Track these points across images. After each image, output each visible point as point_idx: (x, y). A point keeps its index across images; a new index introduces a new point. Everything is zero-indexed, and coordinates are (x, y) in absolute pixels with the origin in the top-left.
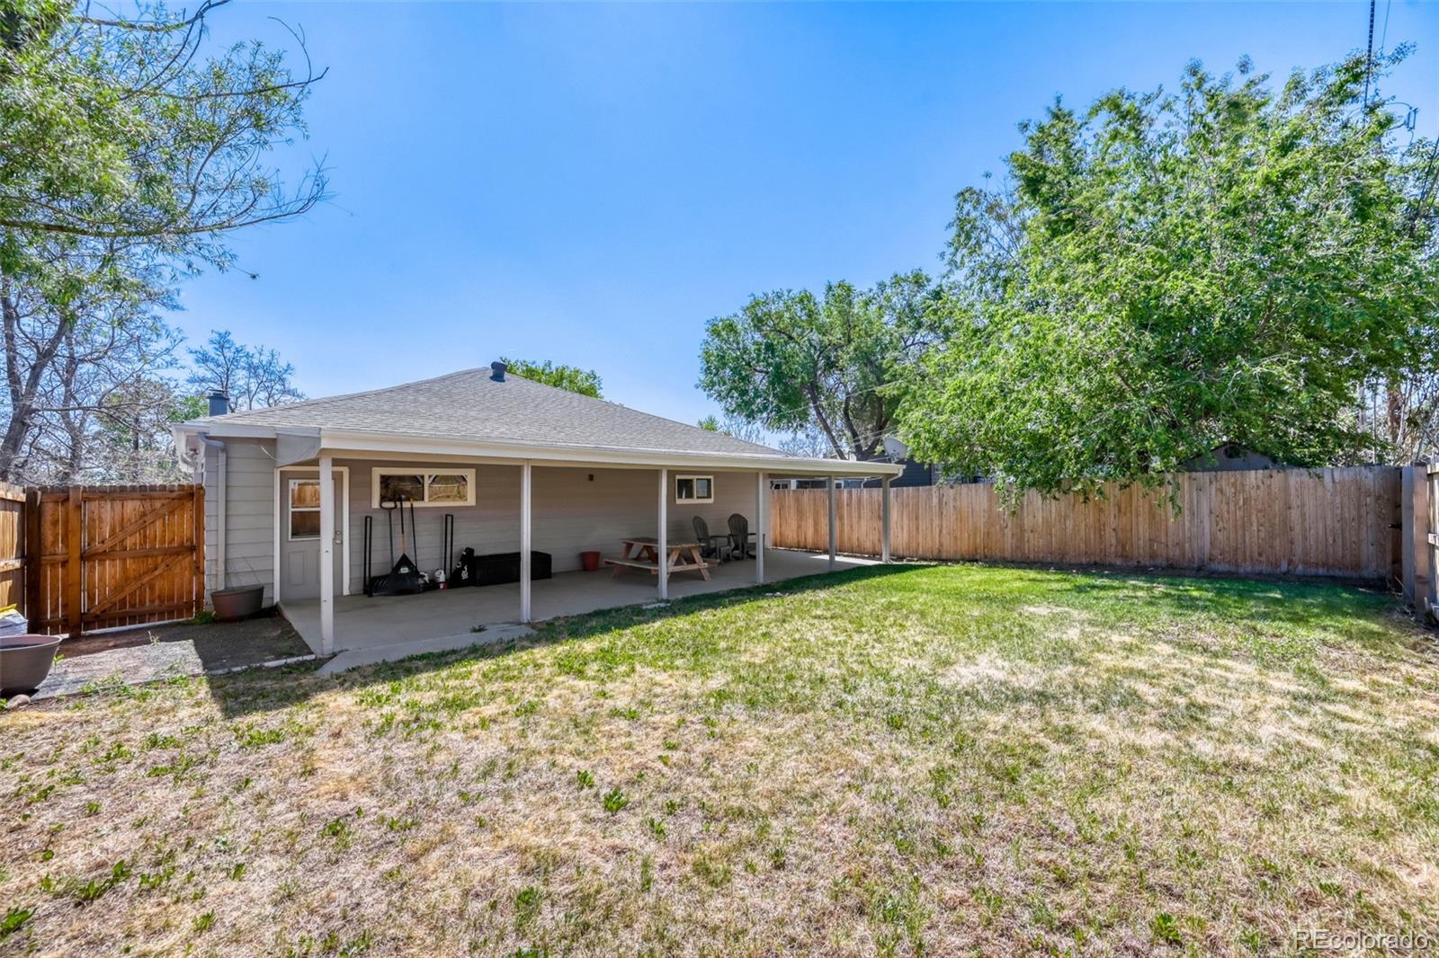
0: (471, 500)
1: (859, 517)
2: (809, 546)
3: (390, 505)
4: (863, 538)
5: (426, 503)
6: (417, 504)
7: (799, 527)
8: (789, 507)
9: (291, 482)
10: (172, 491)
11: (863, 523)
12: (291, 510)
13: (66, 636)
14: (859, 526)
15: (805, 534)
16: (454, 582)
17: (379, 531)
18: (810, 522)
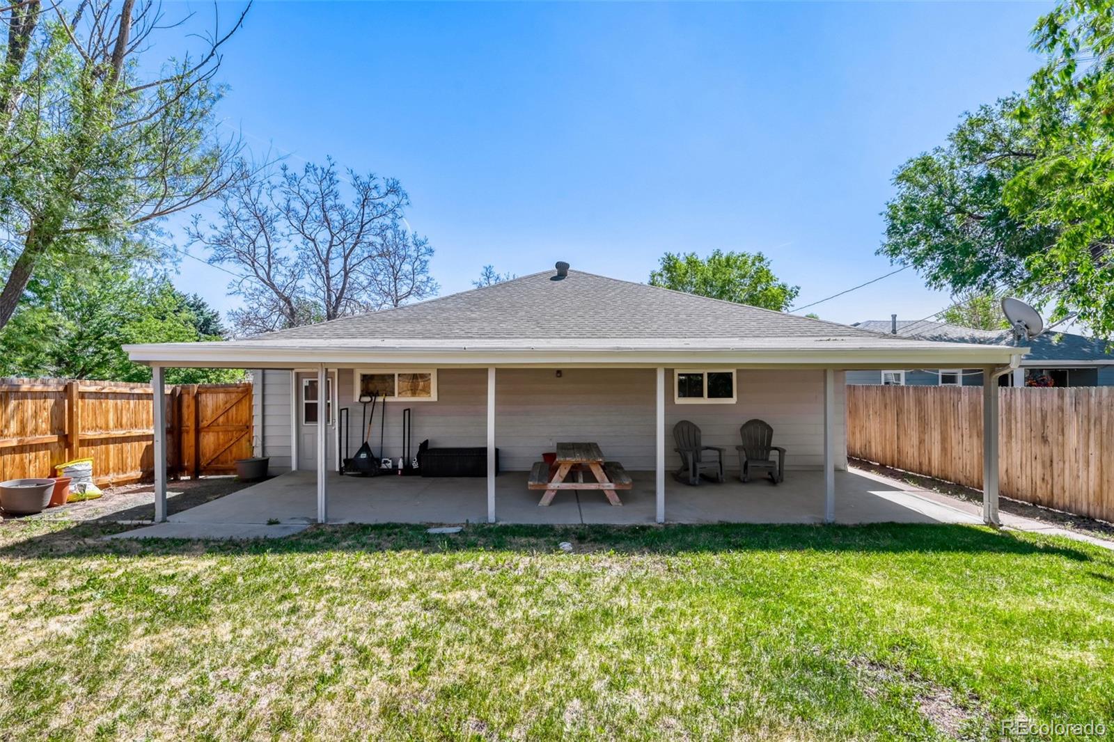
0: (433, 397)
1: (1010, 436)
2: (935, 472)
3: (367, 399)
4: (1015, 472)
5: (396, 398)
6: (388, 399)
7: (921, 442)
8: (909, 412)
9: (304, 380)
10: (238, 388)
11: (1016, 446)
12: (305, 402)
13: (189, 478)
14: (1009, 451)
15: (930, 453)
16: (408, 470)
17: (357, 421)
18: (936, 435)
